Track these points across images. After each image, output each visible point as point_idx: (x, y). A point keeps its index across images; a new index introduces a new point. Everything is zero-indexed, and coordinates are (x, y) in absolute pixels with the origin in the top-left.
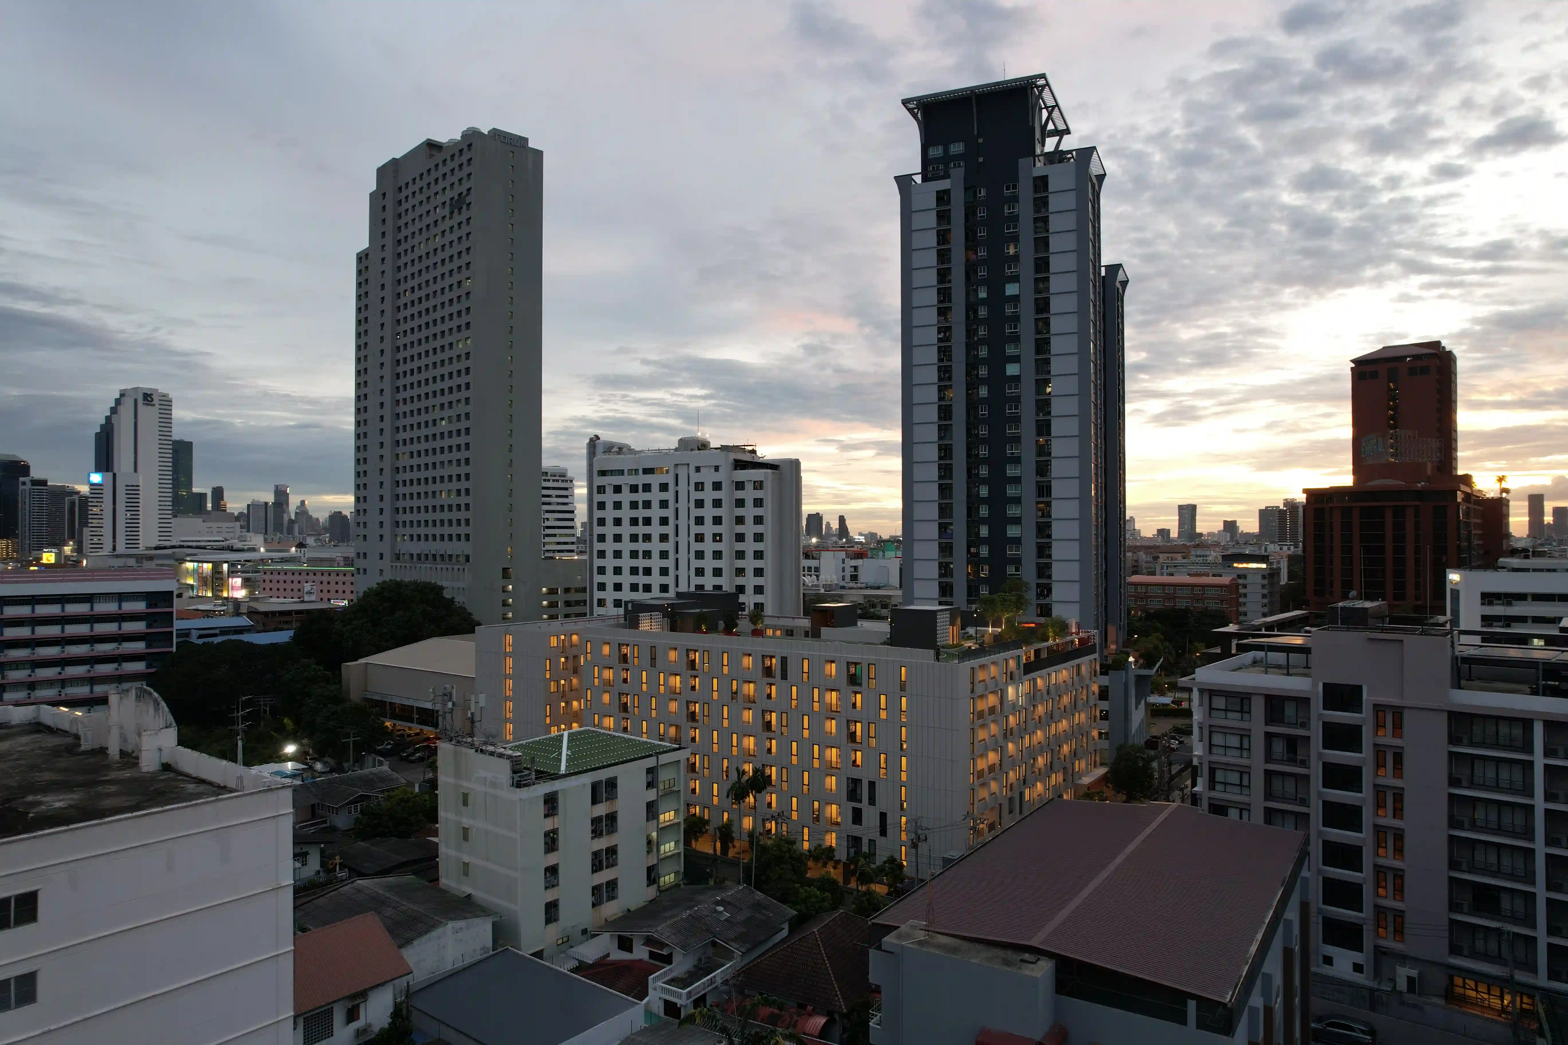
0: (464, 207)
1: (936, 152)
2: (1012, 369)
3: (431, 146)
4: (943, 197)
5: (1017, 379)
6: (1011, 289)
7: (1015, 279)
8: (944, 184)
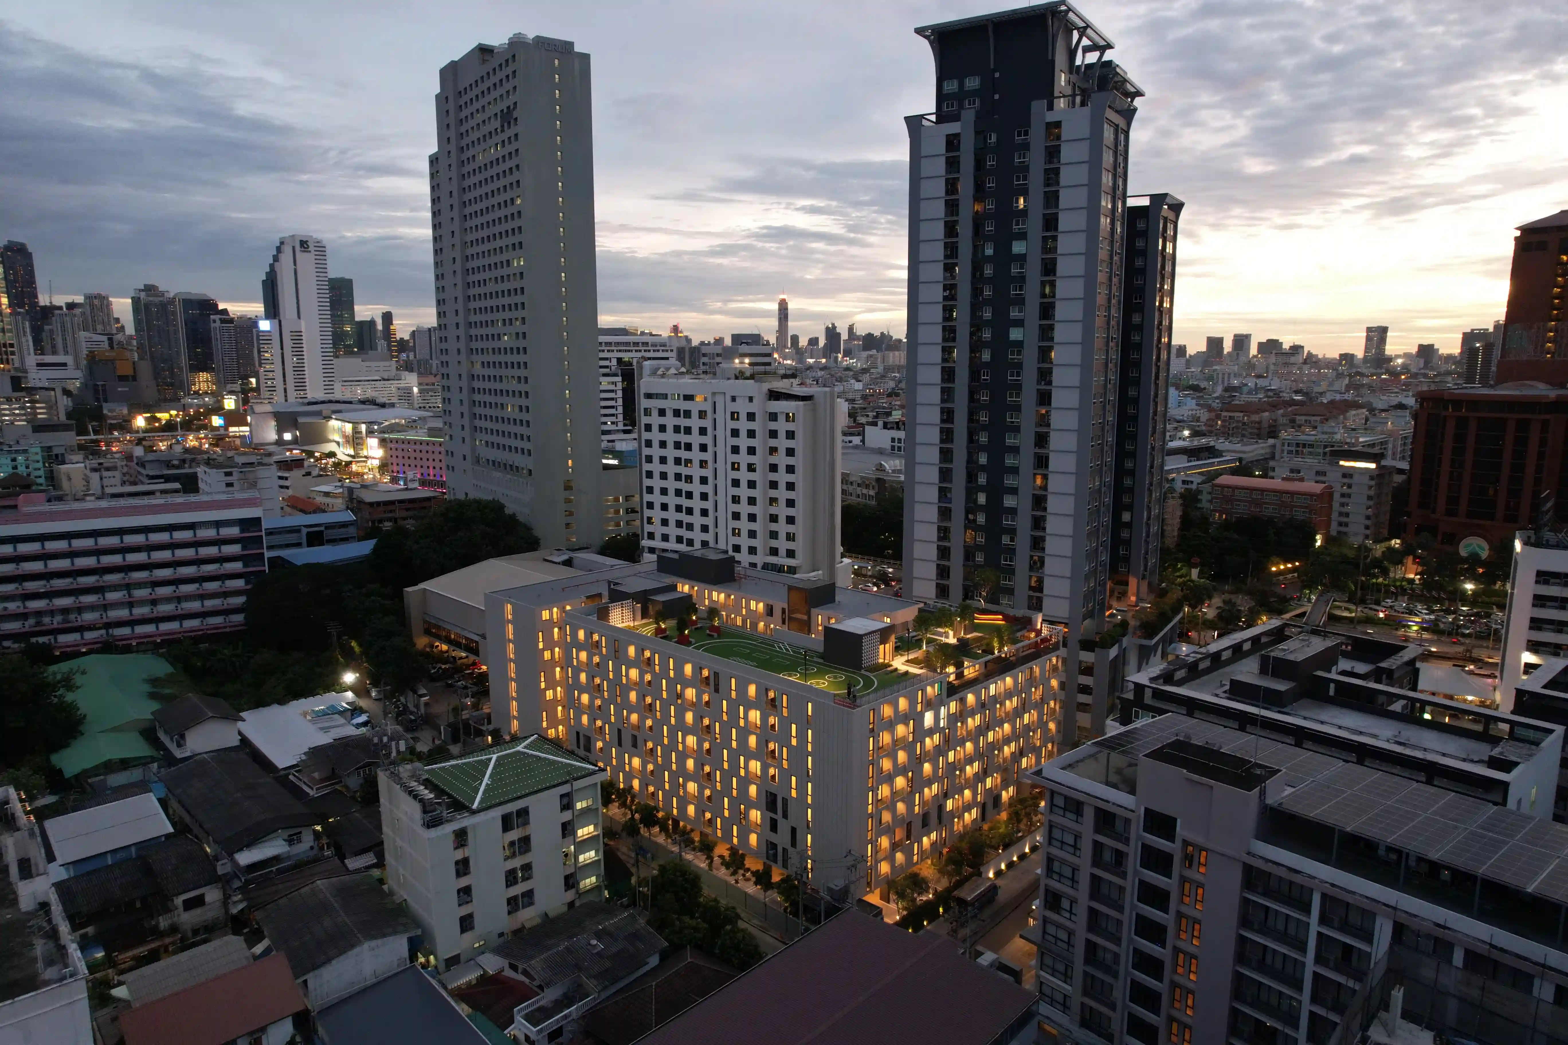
0: (512, 122)
1: (951, 86)
2: (1015, 334)
3: (484, 51)
4: (952, 142)
5: (1019, 344)
6: (1018, 248)
7: (1022, 236)
8: (954, 128)
